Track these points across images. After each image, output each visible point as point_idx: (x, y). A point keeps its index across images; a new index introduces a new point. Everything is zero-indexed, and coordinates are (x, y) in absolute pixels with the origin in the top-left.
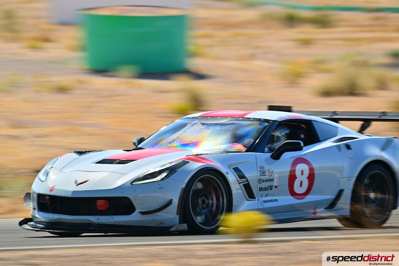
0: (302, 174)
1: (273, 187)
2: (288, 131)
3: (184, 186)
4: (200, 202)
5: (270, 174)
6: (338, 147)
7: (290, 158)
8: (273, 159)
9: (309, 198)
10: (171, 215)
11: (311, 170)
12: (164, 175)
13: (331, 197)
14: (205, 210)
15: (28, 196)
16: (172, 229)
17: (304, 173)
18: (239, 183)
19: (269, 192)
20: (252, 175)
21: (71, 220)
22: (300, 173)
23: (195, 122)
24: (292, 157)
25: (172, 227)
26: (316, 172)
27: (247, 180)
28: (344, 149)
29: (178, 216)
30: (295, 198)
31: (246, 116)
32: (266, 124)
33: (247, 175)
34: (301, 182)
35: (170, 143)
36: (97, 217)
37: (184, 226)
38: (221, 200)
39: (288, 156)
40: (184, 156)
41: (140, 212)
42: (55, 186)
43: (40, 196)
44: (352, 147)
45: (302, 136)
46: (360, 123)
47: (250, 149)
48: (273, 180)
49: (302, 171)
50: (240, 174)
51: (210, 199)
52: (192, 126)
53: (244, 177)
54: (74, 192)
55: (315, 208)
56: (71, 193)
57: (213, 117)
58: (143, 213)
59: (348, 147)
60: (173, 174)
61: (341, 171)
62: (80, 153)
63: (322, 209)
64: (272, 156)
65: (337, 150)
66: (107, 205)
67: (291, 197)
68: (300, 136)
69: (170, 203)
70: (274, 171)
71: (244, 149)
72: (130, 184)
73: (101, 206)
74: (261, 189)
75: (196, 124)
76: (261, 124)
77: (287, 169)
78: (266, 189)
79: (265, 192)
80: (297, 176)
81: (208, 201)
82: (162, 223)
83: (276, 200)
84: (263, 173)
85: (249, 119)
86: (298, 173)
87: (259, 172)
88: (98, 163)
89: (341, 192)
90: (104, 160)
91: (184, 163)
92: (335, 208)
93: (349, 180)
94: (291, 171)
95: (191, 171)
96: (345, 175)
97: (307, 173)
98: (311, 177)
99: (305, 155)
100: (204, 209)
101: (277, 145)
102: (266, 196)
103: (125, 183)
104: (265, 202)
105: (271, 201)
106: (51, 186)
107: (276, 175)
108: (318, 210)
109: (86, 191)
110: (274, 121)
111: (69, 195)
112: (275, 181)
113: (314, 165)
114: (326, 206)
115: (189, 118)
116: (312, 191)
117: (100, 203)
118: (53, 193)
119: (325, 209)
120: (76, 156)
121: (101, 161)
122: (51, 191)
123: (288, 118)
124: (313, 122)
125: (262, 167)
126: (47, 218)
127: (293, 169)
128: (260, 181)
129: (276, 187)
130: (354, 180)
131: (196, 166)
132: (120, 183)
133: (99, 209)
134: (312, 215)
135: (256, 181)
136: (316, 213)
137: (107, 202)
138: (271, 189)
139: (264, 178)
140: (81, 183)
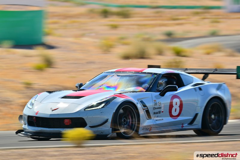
0: (176, 104)
1: (161, 112)
2: (166, 80)
3: (114, 111)
4: (123, 121)
5: (160, 104)
6: (195, 89)
7: (170, 95)
8: (161, 96)
9: (180, 118)
10: (107, 128)
11: (181, 102)
12: (103, 105)
13: (191, 118)
14: (125, 126)
15: (21, 117)
16: (108, 136)
17: (177, 103)
18: (143, 110)
19: (159, 114)
20: (150, 105)
21: (49, 131)
22: (175, 103)
23: (113, 74)
24: (171, 95)
25: (108, 135)
26: (183, 103)
27: (147, 108)
28: (198, 90)
29: (111, 128)
30: (173, 118)
31: (143, 71)
32: (156, 76)
33: (147, 105)
34: (176, 109)
35: (100, 86)
36: (64, 129)
37: (115, 135)
38: (134, 119)
39: (169, 94)
40: (113, 94)
41: (89, 126)
42: (38, 111)
43: (29, 117)
44: (202, 89)
45: (175, 83)
47: (148, 90)
48: (161, 108)
49: (176, 103)
50: (144, 104)
51: (128, 119)
52: (112, 77)
53: (146, 106)
54: (51, 115)
55: (183, 124)
56: (49, 115)
57: (124, 72)
58: (91, 127)
59: (200, 89)
60: (108, 105)
61: (197, 102)
62: (50, 92)
63: (186, 125)
64: (160, 94)
65: (194, 91)
66: (71, 122)
67: (170, 118)
68: (174, 83)
69: (106, 121)
70: (161, 103)
71: (145, 90)
72: (84, 110)
73: (67, 123)
74: (154, 113)
75: (114, 75)
76: (152, 76)
77: (169, 101)
78: (157, 113)
79: (157, 115)
80: (174, 105)
81: (127, 120)
82: (102, 133)
83: (163, 119)
84: (156, 104)
85: (145, 73)
86: (174, 104)
87: (153, 103)
88: (62, 98)
89: (197, 115)
90: (65, 96)
91: (114, 98)
92: (193, 124)
93: (201, 108)
94: (170, 102)
95: (118, 103)
96: (199, 105)
97: (179, 104)
98: (181, 106)
99: (178, 93)
100: (125, 124)
101: (161, 88)
102: (157, 117)
103: (81, 110)
104: (156, 120)
105: (160, 120)
106: (37, 112)
107: (163, 105)
108: (184, 125)
109: (58, 114)
110: (160, 74)
111: (48, 117)
112: (162, 108)
113: (183, 99)
114: (189, 122)
115: (109, 72)
116: (181, 114)
117: (66, 121)
118: (37, 115)
119: (188, 124)
120: (48, 94)
121: (64, 97)
122: (36, 114)
123: (167, 72)
124: (180, 74)
125: (155, 101)
126: (34, 130)
127: (171, 101)
128: (154, 108)
129: (162, 112)
130: (204, 107)
131: (120, 100)
132: (78, 109)
133: (66, 124)
134: (181, 128)
135: (152, 108)
136: (183, 126)
137: (70, 120)
138: (160, 113)
139: (156, 107)
140: (54, 110)
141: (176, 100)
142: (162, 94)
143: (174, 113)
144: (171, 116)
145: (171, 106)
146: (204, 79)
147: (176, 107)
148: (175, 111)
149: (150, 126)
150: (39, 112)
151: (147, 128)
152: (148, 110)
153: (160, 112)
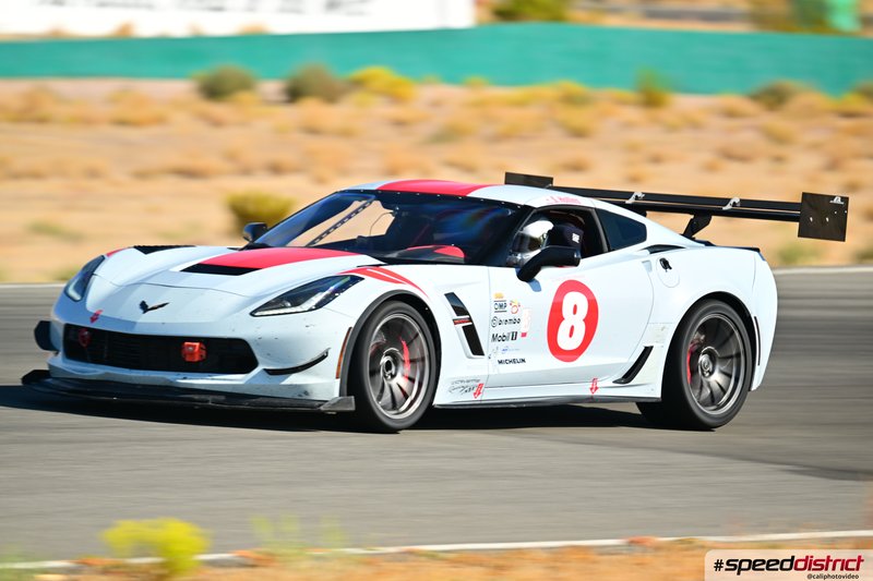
0: (575, 312)
1: (519, 335)
3: (352, 325)
5: (515, 309)
6: (646, 263)
8: (521, 279)
9: (583, 361)
10: (324, 379)
11: (592, 304)
13: (626, 360)
15: (44, 327)
16: (326, 405)
17: (579, 310)
18: (456, 324)
19: (510, 343)
21: (130, 377)
22: (571, 310)
23: (369, 200)
24: (558, 280)
25: (325, 401)
27: (470, 320)
28: (657, 267)
29: (339, 380)
30: (560, 359)
32: (510, 212)
33: (470, 308)
34: (572, 328)
36: (183, 374)
37: (349, 401)
39: (550, 277)
40: (354, 267)
41: (267, 371)
42: (101, 311)
43: (70, 329)
44: (672, 265)
48: (518, 321)
49: (575, 306)
50: (456, 305)
52: (363, 207)
53: (467, 313)
55: (595, 380)
58: (272, 372)
59: (665, 264)
62: (146, 250)
63: (609, 383)
64: (518, 275)
65: (643, 269)
66: (204, 354)
67: (552, 357)
69: (323, 356)
70: (522, 304)
72: (248, 315)
73: (193, 354)
74: (495, 338)
75: (370, 203)
78: (503, 338)
79: (502, 344)
80: (565, 315)
82: (306, 393)
83: (523, 361)
84: (501, 306)
85: (475, 201)
86: (567, 310)
87: (493, 303)
88: (187, 270)
89: (647, 351)
90: (196, 264)
91: (354, 280)
92: (631, 383)
93: (664, 329)
94: (554, 305)
97: (583, 310)
98: (592, 320)
102: (505, 350)
104: (501, 362)
105: (513, 361)
106: (94, 311)
107: (525, 312)
108: (599, 385)
109: (164, 323)
110: (525, 206)
112: (524, 322)
113: (598, 295)
114: (619, 375)
116: (591, 346)
117: (190, 347)
118: (97, 326)
119: (616, 382)
120: (139, 255)
121: (192, 267)
122: (92, 320)
123: (552, 203)
125: (499, 296)
126: (83, 372)
127: (558, 301)
128: (496, 322)
129: (524, 335)
130: (673, 327)
133: (188, 359)
134: (589, 393)
135: (487, 322)
136: (597, 388)
137: (203, 346)
138: (514, 339)
139: (502, 316)
140: (153, 308)
141: (573, 299)
142: (527, 274)
143: (566, 342)
144: (555, 349)
145: (556, 318)
147: (574, 321)
148: (571, 335)
149: (478, 381)
150: (102, 314)
151: (465, 384)
152: (472, 327)
153: (514, 336)
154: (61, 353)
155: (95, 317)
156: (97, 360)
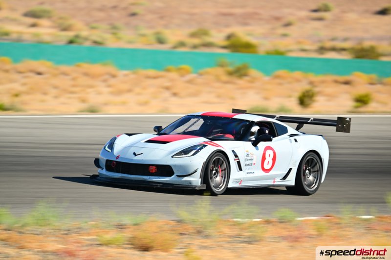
1: (253, 164)
3: (205, 161)
5: (252, 156)
6: (290, 140)
7: (264, 145)
9: (272, 173)
10: (196, 180)
11: (274, 154)
12: (193, 153)
13: (284, 172)
15: (97, 160)
18: (235, 160)
19: (250, 167)
20: (241, 155)
21: (131, 178)
22: (268, 156)
23: (199, 119)
25: (197, 186)
26: (277, 155)
27: (239, 159)
28: (293, 141)
29: (201, 179)
30: (264, 172)
31: (233, 117)
32: (248, 123)
33: (239, 155)
34: (268, 162)
36: (149, 177)
37: (204, 186)
40: (203, 142)
41: (177, 175)
43: (108, 161)
46: (296, 125)
49: (270, 155)
50: (235, 154)
53: (238, 157)
55: (274, 179)
58: (179, 176)
59: (296, 140)
62: (130, 135)
63: (278, 180)
64: (252, 144)
66: (156, 170)
67: (262, 171)
69: (195, 171)
70: (254, 154)
72: (171, 157)
73: (152, 170)
74: (246, 165)
78: (248, 165)
79: (248, 167)
82: (191, 183)
83: (254, 173)
84: (248, 155)
85: (235, 119)
87: (245, 154)
88: (146, 142)
89: (290, 169)
90: (149, 140)
91: (204, 146)
92: (285, 180)
94: (263, 154)
96: (294, 159)
97: (272, 156)
102: (249, 169)
104: (247, 173)
105: (251, 173)
106: (117, 155)
107: (255, 157)
108: (276, 181)
109: (142, 160)
110: (252, 121)
112: (254, 160)
113: (276, 151)
114: (282, 177)
115: (194, 115)
116: (274, 168)
117: (152, 168)
118: (118, 160)
119: (280, 180)
120: (127, 136)
124: (272, 123)
125: (247, 151)
126: (114, 176)
128: (246, 160)
129: (254, 164)
130: (298, 162)
133: (151, 172)
134: (273, 183)
135: (244, 160)
137: (156, 168)
138: (251, 165)
139: (248, 158)
140: (138, 155)
141: (269, 152)
142: (255, 144)
143: (267, 167)
144: (263, 169)
145: (264, 158)
146: (298, 129)
147: (269, 159)
148: (268, 164)
149: (241, 179)
150: (120, 156)
151: (237, 180)
152: (239, 161)
154: (104, 170)
155: (118, 157)
156: (118, 172)
